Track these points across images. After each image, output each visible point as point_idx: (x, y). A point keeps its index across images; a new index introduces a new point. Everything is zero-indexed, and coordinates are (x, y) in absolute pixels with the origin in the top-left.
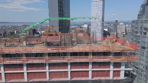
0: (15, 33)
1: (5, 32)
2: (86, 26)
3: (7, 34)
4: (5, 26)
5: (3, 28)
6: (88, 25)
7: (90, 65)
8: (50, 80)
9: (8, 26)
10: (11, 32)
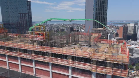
0: (65, 30)
1: (58, 29)
2: (132, 25)
3: (59, 31)
4: (59, 24)
5: (57, 26)
6: (135, 25)
7: (69, 70)
8: (36, 76)
9: (62, 24)
10: (62, 29)
